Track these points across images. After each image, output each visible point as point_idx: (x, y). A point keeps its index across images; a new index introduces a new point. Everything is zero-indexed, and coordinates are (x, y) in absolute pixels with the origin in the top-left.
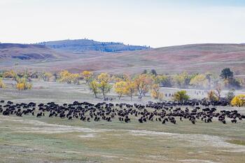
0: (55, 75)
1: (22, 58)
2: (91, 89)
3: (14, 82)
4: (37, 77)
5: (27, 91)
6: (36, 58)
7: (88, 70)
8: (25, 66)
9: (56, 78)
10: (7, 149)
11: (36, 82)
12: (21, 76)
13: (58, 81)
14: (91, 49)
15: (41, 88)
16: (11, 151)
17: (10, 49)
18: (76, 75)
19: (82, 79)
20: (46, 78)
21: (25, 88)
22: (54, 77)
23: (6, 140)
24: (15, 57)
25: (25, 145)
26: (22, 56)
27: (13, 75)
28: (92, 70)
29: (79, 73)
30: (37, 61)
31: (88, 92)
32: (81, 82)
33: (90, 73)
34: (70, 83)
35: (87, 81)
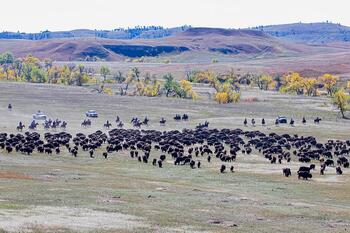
0: (278, 80)
1: (225, 52)
2: (335, 103)
3: (211, 90)
4: (248, 83)
5: (231, 105)
6: (247, 52)
7: (331, 73)
8: (230, 65)
9: (280, 85)
10: (199, 198)
11: (246, 90)
12: (222, 81)
13: (282, 89)
14: (337, 38)
15: (255, 100)
16: (204, 200)
17: (206, 37)
18: (312, 80)
19: (321, 86)
20: (263, 85)
21: (230, 101)
22: (276, 83)
23: (198, 182)
24: (213, 50)
25: (226, 191)
26: (225, 48)
27: (210, 79)
28: (339, 73)
29: (316, 77)
30: (249, 56)
31: (331, 108)
32: (319, 91)
33: (333, 77)
34: (301, 93)
35: (329, 90)
